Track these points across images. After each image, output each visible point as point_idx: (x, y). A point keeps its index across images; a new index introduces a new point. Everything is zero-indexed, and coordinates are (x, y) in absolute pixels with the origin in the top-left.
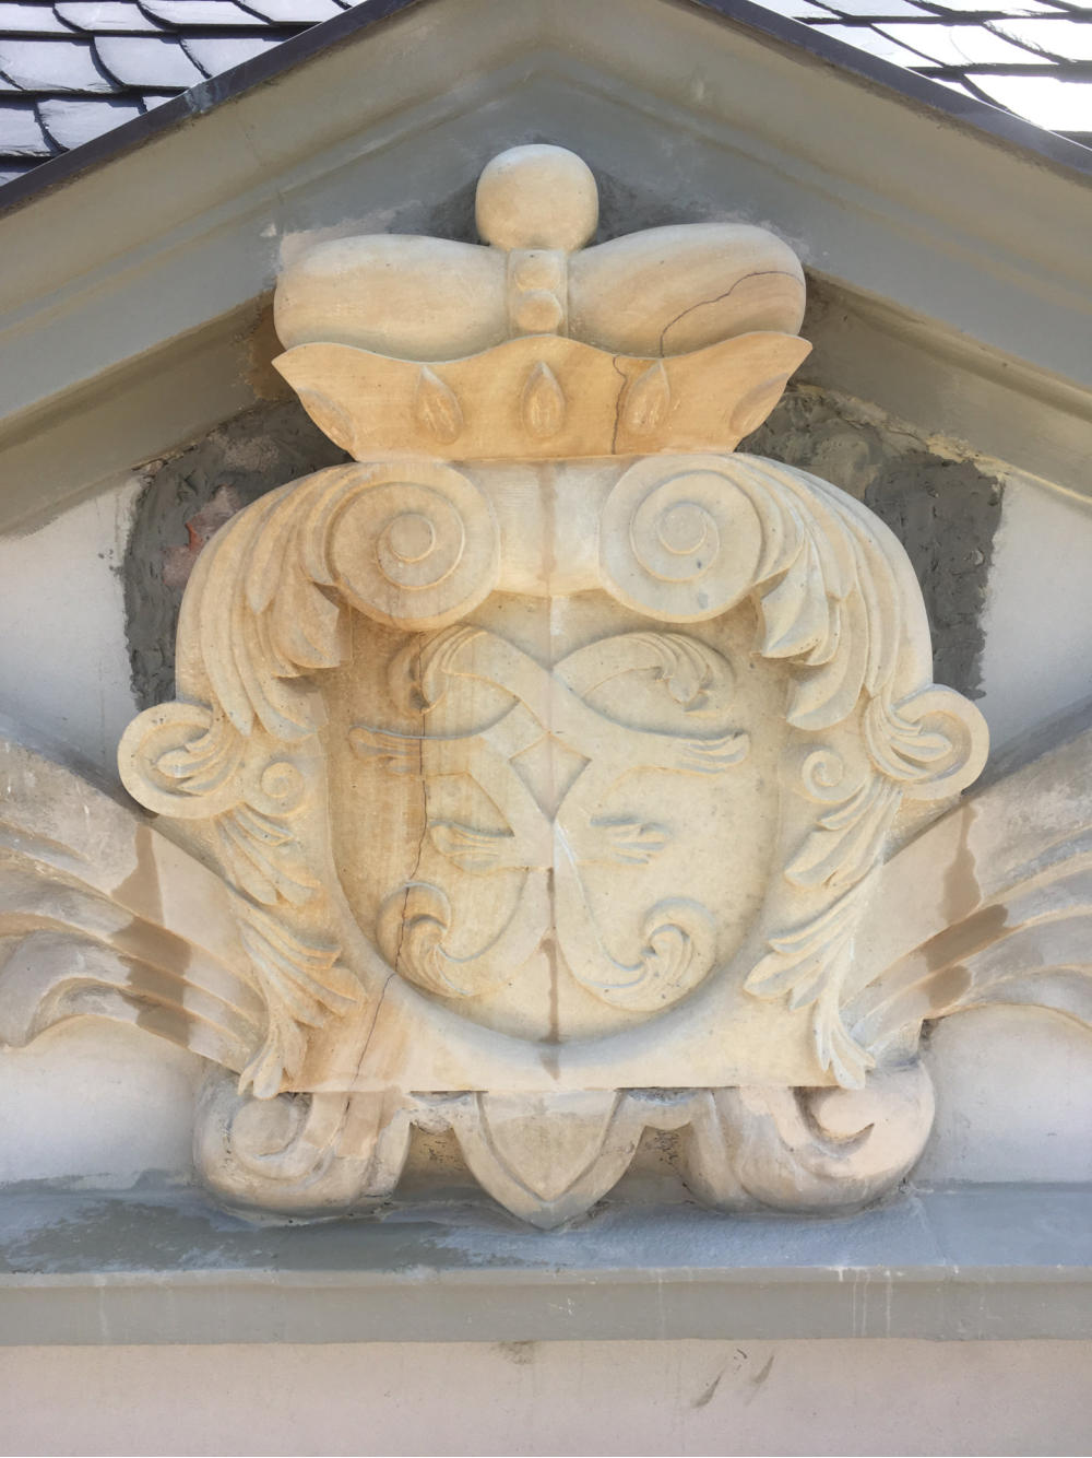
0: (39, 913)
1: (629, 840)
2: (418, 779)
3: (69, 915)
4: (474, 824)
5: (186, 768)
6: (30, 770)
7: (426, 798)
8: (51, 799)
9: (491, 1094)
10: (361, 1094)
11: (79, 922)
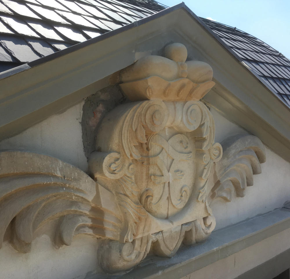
0: (72, 209)
1: (179, 174)
2: (148, 166)
3: (79, 208)
4: (157, 175)
5: (115, 167)
6: (76, 172)
7: (149, 170)
8: (80, 179)
9: (164, 231)
10: (144, 237)
11: (82, 210)
